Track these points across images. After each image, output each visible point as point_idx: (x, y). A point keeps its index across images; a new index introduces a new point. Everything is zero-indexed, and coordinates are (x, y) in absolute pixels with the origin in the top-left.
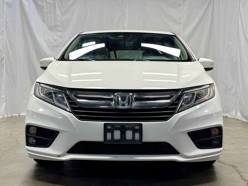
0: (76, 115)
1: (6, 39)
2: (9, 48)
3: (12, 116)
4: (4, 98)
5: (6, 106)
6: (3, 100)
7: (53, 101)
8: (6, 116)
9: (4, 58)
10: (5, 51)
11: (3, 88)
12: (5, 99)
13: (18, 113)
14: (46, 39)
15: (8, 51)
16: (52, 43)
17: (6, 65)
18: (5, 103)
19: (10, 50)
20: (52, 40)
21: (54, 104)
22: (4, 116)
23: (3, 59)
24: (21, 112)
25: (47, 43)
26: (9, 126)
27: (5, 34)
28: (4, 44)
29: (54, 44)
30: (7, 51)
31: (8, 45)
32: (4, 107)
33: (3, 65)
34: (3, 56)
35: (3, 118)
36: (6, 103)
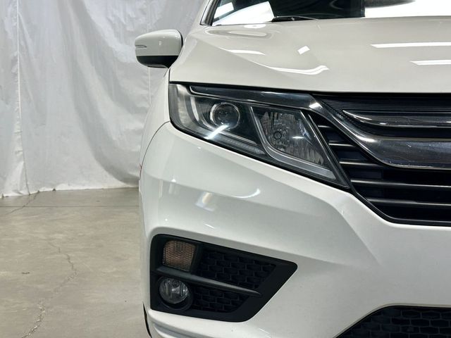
0: (369, 200)
1: (21, 16)
2: (28, 36)
3: (39, 192)
4: (19, 151)
5: (25, 170)
6: (18, 155)
7: (261, 147)
8: (24, 192)
9: (17, 60)
10: (20, 45)
11: (17, 128)
12: (21, 153)
13: (52, 185)
14: (111, 18)
15: (26, 43)
16: (124, 26)
17: (21, 75)
18: (22, 163)
19: (29, 41)
20: (125, 19)
21: (266, 155)
22: (20, 193)
23: (14, 61)
24: (58, 184)
25: (113, 26)
26: (37, 216)
27: (19, 5)
28: (15, 27)
29: (128, 29)
30: (22, 43)
31: (25, 28)
32: (20, 172)
33: (15, 75)
34: (15, 55)
35: (20, 197)
36: (24, 164)
